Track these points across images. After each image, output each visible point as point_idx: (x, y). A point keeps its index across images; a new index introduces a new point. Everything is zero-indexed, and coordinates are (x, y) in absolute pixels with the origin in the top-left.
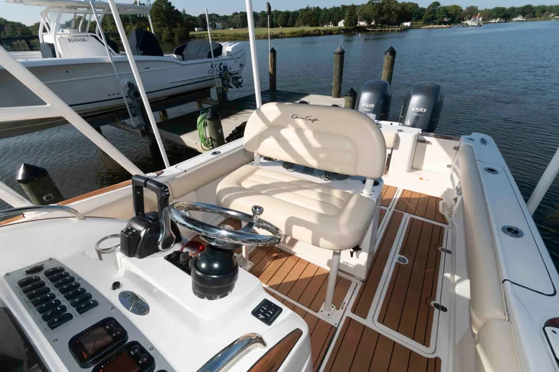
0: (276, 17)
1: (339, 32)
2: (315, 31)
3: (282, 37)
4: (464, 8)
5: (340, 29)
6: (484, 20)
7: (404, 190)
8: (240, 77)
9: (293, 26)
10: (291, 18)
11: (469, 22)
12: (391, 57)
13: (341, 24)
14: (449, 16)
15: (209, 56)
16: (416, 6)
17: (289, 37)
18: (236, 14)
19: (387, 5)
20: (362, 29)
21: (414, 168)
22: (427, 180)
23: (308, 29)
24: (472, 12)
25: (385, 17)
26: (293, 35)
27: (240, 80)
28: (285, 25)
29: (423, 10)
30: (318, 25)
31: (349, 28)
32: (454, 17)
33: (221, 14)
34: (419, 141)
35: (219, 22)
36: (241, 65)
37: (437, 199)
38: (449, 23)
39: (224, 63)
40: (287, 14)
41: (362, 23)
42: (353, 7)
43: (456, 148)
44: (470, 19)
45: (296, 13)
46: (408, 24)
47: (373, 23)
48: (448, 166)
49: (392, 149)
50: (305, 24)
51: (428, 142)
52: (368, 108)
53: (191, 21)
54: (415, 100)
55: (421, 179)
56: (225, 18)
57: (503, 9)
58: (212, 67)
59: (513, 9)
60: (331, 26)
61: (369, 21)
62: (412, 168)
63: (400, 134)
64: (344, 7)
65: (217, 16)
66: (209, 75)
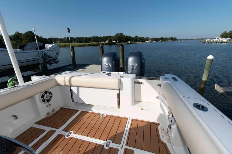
0: (82, 39)
1: (107, 44)
2: (97, 44)
3: (85, 46)
4: (145, 38)
5: (107, 43)
6: (151, 41)
7: (132, 120)
8: (58, 59)
9: (89, 42)
10: (88, 40)
11: (147, 42)
12: (122, 48)
13: (107, 42)
14: (141, 40)
15: (37, 49)
16: (131, 37)
17: (87, 46)
18: (65, 38)
19: (121, 36)
20: (114, 43)
21: (136, 101)
22: (146, 110)
23: (94, 43)
24: (147, 39)
25: (121, 40)
26: (89, 45)
27: (57, 60)
28: (86, 42)
29: (133, 38)
30: (98, 42)
31: (110, 43)
32: (143, 40)
33: (59, 38)
34: (135, 83)
35: (58, 41)
36: (57, 53)
37: (157, 125)
38: (142, 42)
39: (45, 52)
40: (87, 38)
41: (114, 42)
42: (110, 37)
43: (159, 85)
44: (147, 41)
45: (90, 38)
46: (129, 42)
47: (118, 42)
48: (157, 97)
49: (119, 90)
50: (93, 42)
51: (141, 83)
52: (107, 66)
53: (45, 40)
54: (131, 60)
55: (142, 109)
56: (61, 39)
57: (156, 38)
58: (39, 54)
59: (158, 38)
60: (103, 42)
61: (116, 41)
62: (135, 101)
63: (122, 79)
64: (107, 37)
65: (57, 38)
66: (36, 58)
